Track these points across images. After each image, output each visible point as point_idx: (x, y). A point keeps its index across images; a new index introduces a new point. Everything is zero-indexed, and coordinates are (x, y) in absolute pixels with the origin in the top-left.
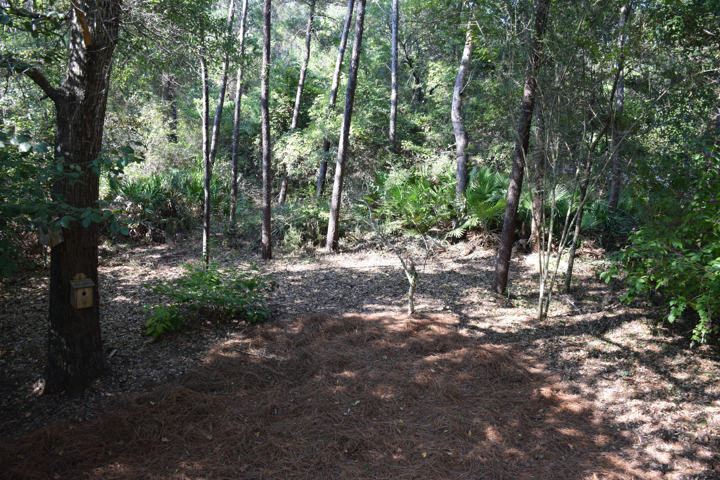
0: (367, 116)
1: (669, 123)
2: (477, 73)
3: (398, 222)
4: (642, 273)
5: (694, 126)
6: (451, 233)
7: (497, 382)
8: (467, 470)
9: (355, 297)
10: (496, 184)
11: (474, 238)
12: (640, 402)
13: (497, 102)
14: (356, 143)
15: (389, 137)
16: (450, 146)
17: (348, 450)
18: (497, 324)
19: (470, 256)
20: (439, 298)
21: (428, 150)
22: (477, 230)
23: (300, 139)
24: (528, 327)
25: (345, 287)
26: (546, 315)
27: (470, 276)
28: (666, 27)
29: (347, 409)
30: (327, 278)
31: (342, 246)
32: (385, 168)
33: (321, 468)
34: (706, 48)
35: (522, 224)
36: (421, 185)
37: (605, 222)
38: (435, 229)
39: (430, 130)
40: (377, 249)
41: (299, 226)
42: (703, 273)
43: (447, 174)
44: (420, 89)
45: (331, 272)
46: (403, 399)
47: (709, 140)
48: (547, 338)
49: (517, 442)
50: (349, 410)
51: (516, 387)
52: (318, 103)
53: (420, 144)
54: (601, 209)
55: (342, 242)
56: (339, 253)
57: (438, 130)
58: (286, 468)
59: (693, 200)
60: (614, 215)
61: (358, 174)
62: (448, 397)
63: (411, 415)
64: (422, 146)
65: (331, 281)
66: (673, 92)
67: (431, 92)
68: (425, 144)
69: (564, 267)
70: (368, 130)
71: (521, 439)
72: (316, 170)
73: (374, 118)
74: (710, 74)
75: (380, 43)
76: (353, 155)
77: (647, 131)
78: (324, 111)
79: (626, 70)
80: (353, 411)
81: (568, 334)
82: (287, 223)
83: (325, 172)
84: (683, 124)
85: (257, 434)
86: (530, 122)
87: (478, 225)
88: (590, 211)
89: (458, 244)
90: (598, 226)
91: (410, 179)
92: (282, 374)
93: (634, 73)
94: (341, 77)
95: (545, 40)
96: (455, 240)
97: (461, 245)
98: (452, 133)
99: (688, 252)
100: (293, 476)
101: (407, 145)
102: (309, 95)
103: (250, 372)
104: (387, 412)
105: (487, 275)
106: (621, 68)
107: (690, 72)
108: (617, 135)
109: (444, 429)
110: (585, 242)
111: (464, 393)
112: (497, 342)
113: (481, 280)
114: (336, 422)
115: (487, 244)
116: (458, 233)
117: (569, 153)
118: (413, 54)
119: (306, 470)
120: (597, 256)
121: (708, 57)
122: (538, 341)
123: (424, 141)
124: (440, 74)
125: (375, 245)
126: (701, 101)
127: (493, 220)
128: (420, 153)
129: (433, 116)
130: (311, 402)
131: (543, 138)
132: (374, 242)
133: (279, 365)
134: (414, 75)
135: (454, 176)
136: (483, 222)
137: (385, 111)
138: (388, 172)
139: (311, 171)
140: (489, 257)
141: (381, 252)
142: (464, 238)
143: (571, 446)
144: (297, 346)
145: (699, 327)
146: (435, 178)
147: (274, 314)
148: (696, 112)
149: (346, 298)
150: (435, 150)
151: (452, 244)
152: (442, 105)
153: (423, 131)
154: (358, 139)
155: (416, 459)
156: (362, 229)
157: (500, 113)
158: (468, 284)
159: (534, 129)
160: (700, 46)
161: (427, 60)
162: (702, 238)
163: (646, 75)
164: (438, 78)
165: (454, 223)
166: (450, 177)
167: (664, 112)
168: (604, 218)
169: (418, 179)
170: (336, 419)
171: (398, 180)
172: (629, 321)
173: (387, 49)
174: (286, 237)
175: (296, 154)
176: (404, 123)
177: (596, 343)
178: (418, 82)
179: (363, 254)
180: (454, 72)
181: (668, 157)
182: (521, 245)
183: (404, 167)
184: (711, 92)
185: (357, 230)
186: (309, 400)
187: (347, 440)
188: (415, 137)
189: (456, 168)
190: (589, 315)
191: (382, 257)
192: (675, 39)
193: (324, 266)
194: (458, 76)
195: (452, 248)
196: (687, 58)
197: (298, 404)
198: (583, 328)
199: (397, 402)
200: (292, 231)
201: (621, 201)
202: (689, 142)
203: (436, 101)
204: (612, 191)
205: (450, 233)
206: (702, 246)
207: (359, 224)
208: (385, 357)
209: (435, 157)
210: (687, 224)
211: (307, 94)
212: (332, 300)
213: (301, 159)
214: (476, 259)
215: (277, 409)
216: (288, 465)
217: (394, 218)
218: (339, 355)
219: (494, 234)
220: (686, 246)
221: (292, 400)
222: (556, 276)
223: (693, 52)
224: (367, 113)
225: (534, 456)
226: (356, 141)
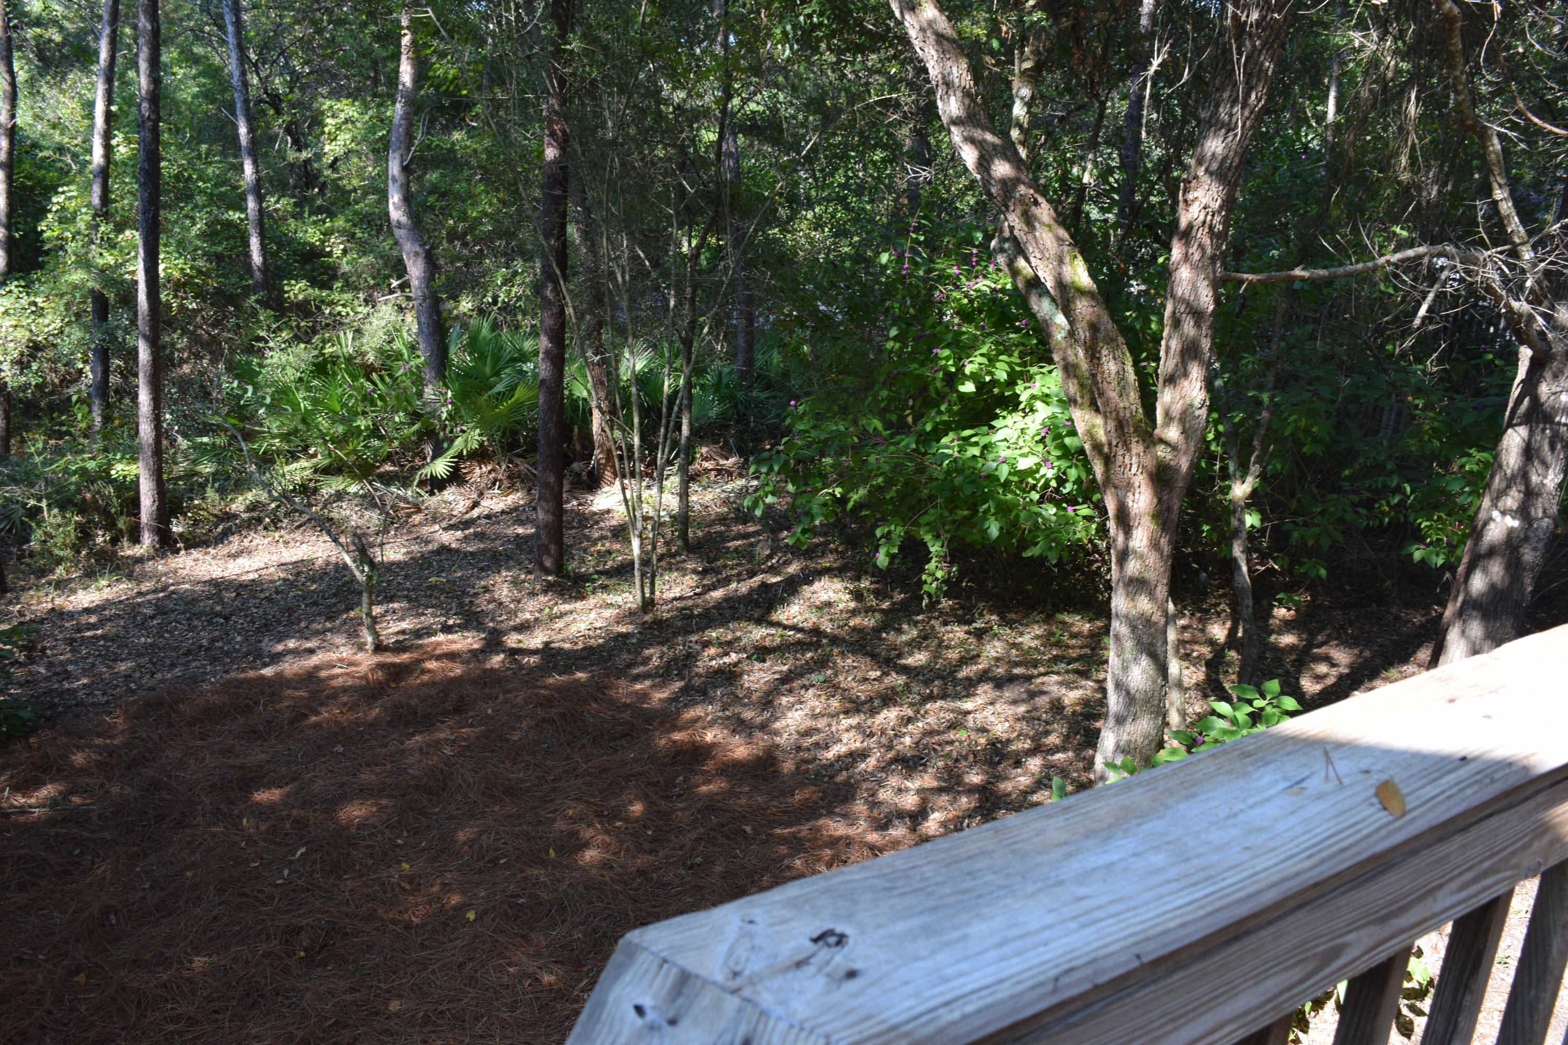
0: (195, 230)
1: (828, 200)
2: (432, 121)
3: (304, 463)
4: (819, 485)
5: (871, 201)
6: (426, 471)
7: (583, 746)
8: (564, 922)
9: (239, 639)
10: (506, 356)
11: (478, 473)
12: (854, 721)
13: (490, 178)
14: (176, 296)
15: (252, 277)
16: (395, 283)
17: (305, 950)
18: (560, 636)
19: (475, 513)
20: (427, 607)
21: (347, 296)
22: (480, 455)
23: (25, 301)
24: (622, 629)
25: (210, 623)
26: (652, 600)
27: (483, 552)
28: (802, 18)
29: (280, 871)
30: (161, 609)
31: (181, 535)
32: (254, 348)
33: (255, 1003)
34: (874, 56)
35: (572, 431)
36: (343, 376)
37: (735, 406)
38: (388, 467)
39: (345, 252)
40: (266, 528)
41: (64, 503)
42: (921, 469)
43: (398, 345)
44: (307, 162)
45: (168, 597)
46: (399, 822)
47: (901, 225)
48: (663, 644)
49: (646, 846)
50: (286, 872)
51: (623, 747)
52: (63, 209)
53: (326, 286)
54: (725, 381)
55: (177, 527)
56: (177, 551)
57: (364, 248)
58: (172, 1027)
59: (888, 339)
60: (750, 388)
61: (186, 369)
62: (493, 796)
63: (424, 850)
64: (331, 289)
65: (173, 616)
66: (827, 140)
67: (333, 165)
68: (337, 285)
69: (672, 502)
70: (200, 263)
71: (654, 840)
72: (80, 371)
73: (209, 235)
74: (884, 103)
75: (195, 60)
76: (171, 324)
77: (791, 219)
78: (82, 226)
79: (736, 101)
80: (296, 871)
81: (702, 629)
82: (32, 502)
83: (106, 372)
84: (852, 200)
85: (81, 978)
86: (564, 215)
87: (481, 444)
88: (703, 387)
89: (445, 492)
90: (723, 414)
91: (314, 365)
92: (107, 835)
93: (753, 106)
94: (114, 142)
95: (575, 45)
96: (436, 485)
97: (450, 494)
98: (395, 253)
99: (892, 436)
100: (194, 1039)
101: (297, 290)
102: (32, 189)
103: (23, 852)
104: (371, 855)
105: (519, 546)
106: (729, 97)
107: (852, 100)
108: (738, 230)
109: (498, 858)
110: (704, 450)
111: (523, 781)
112: (567, 669)
113: (509, 558)
114: (263, 903)
115: (506, 484)
116: (440, 467)
117: (649, 273)
118: (278, 84)
119: (221, 1016)
120: (730, 474)
121: (878, 72)
122: (647, 652)
123: (334, 277)
124: (350, 126)
125: (260, 520)
126: (878, 155)
127: (511, 431)
128: (332, 303)
129: (348, 221)
130: (195, 875)
131: (593, 248)
132: (255, 514)
133: (95, 819)
134: (288, 131)
135: (413, 348)
136: (491, 438)
137: (235, 216)
138: (260, 353)
139: (69, 374)
140: (516, 509)
141: (277, 535)
142: (456, 477)
143: (748, 829)
144: (129, 768)
145: (931, 566)
146: (371, 358)
147: (49, 713)
148: (871, 176)
149: (220, 644)
150: (362, 296)
151: (432, 494)
152: (365, 194)
153: (330, 254)
154: (178, 286)
155: (454, 929)
156: (222, 491)
157: (499, 200)
158: (482, 569)
159: (573, 231)
160: (863, 54)
161: (313, 98)
162: (912, 408)
163: (774, 110)
164: (348, 136)
165: (429, 450)
166: (405, 351)
167: (816, 179)
168: (732, 397)
169: (334, 363)
170: (261, 896)
171: (289, 371)
172: (810, 583)
173: (213, 72)
174: (38, 534)
175: (22, 335)
176: (285, 242)
177: (758, 633)
178: (299, 146)
179: (235, 542)
180: (382, 121)
181: (833, 263)
182: (578, 475)
183: (297, 339)
184: (890, 135)
185: (210, 493)
186: (189, 874)
187: (298, 930)
188: (313, 270)
189: (415, 328)
190: (734, 585)
191: (281, 545)
192: (819, 40)
193: (146, 586)
194: (394, 128)
195: (433, 502)
196: (845, 75)
197: (162, 889)
198: (728, 613)
199: (387, 831)
200: (52, 517)
201: (760, 358)
202: (868, 233)
203: (349, 188)
204: (741, 341)
205: (424, 471)
206: (915, 421)
207: (214, 481)
208: (339, 748)
209: (364, 310)
210: (884, 384)
211: (24, 187)
212: (186, 654)
213: (35, 348)
214: (488, 517)
215: (116, 913)
216: (175, 1020)
217: (293, 456)
218: (233, 767)
219: (518, 461)
220: (888, 425)
221: (147, 886)
222: (659, 525)
223: (852, 63)
224: (194, 224)
225: (684, 864)
226: (176, 291)
